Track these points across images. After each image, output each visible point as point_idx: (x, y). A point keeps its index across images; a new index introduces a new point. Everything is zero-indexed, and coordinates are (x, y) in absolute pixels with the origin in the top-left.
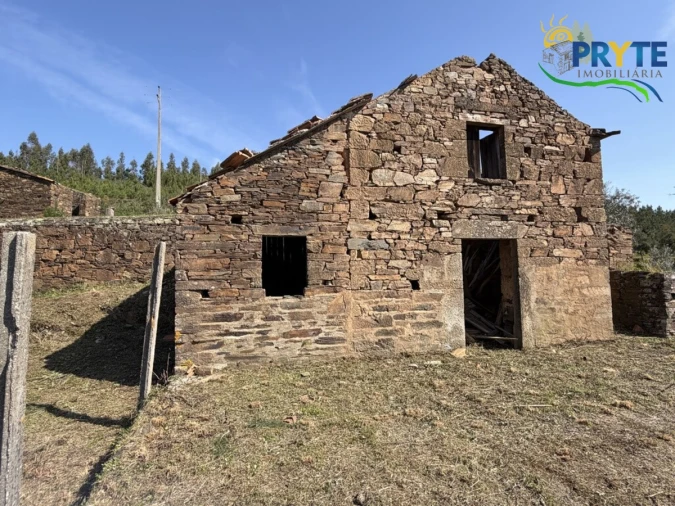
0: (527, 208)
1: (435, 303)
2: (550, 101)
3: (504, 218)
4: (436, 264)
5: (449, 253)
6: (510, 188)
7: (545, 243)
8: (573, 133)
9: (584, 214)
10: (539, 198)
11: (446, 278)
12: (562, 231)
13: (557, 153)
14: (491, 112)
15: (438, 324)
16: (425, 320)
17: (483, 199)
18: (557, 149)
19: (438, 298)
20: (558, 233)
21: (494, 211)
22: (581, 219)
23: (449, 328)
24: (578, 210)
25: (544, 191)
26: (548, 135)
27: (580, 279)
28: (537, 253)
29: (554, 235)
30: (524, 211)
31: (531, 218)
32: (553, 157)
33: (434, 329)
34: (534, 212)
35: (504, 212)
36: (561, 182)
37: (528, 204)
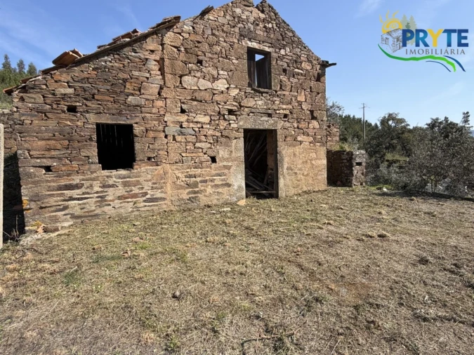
0: (283, 109)
1: (226, 171)
2: (299, 38)
3: (270, 115)
4: (227, 145)
5: (236, 138)
6: (274, 96)
7: (293, 133)
8: (311, 63)
9: (315, 115)
10: (290, 103)
11: (233, 155)
12: (303, 125)
13: (302, 74)
14: (263, 42)
15: (229, 185)
16: (220, 183)
17: (257, 102)
18: (302, 72)
19: (228, 168)
20: (300, 126)
21: (263, 111)
22: (314, 118)
23: (236, 187)
24: (312, 112)
25: (293, 99)
26: (297, 62)
27: (311, 155)
28: (288, 139)
29: (298, 127)
30: (281, 111)
31: (286, 116)
32: (299, 77)
33: (226, 188)
34: (287, 112)
35: (270, 112)
36: (303, 93)
37: (284, 107)
